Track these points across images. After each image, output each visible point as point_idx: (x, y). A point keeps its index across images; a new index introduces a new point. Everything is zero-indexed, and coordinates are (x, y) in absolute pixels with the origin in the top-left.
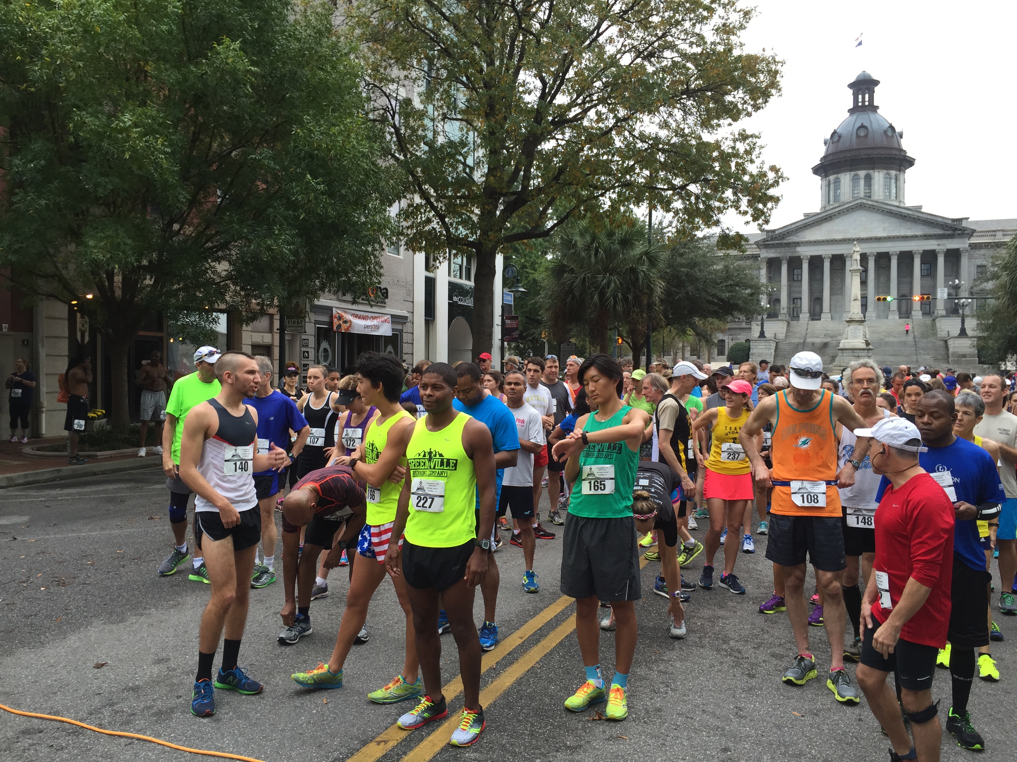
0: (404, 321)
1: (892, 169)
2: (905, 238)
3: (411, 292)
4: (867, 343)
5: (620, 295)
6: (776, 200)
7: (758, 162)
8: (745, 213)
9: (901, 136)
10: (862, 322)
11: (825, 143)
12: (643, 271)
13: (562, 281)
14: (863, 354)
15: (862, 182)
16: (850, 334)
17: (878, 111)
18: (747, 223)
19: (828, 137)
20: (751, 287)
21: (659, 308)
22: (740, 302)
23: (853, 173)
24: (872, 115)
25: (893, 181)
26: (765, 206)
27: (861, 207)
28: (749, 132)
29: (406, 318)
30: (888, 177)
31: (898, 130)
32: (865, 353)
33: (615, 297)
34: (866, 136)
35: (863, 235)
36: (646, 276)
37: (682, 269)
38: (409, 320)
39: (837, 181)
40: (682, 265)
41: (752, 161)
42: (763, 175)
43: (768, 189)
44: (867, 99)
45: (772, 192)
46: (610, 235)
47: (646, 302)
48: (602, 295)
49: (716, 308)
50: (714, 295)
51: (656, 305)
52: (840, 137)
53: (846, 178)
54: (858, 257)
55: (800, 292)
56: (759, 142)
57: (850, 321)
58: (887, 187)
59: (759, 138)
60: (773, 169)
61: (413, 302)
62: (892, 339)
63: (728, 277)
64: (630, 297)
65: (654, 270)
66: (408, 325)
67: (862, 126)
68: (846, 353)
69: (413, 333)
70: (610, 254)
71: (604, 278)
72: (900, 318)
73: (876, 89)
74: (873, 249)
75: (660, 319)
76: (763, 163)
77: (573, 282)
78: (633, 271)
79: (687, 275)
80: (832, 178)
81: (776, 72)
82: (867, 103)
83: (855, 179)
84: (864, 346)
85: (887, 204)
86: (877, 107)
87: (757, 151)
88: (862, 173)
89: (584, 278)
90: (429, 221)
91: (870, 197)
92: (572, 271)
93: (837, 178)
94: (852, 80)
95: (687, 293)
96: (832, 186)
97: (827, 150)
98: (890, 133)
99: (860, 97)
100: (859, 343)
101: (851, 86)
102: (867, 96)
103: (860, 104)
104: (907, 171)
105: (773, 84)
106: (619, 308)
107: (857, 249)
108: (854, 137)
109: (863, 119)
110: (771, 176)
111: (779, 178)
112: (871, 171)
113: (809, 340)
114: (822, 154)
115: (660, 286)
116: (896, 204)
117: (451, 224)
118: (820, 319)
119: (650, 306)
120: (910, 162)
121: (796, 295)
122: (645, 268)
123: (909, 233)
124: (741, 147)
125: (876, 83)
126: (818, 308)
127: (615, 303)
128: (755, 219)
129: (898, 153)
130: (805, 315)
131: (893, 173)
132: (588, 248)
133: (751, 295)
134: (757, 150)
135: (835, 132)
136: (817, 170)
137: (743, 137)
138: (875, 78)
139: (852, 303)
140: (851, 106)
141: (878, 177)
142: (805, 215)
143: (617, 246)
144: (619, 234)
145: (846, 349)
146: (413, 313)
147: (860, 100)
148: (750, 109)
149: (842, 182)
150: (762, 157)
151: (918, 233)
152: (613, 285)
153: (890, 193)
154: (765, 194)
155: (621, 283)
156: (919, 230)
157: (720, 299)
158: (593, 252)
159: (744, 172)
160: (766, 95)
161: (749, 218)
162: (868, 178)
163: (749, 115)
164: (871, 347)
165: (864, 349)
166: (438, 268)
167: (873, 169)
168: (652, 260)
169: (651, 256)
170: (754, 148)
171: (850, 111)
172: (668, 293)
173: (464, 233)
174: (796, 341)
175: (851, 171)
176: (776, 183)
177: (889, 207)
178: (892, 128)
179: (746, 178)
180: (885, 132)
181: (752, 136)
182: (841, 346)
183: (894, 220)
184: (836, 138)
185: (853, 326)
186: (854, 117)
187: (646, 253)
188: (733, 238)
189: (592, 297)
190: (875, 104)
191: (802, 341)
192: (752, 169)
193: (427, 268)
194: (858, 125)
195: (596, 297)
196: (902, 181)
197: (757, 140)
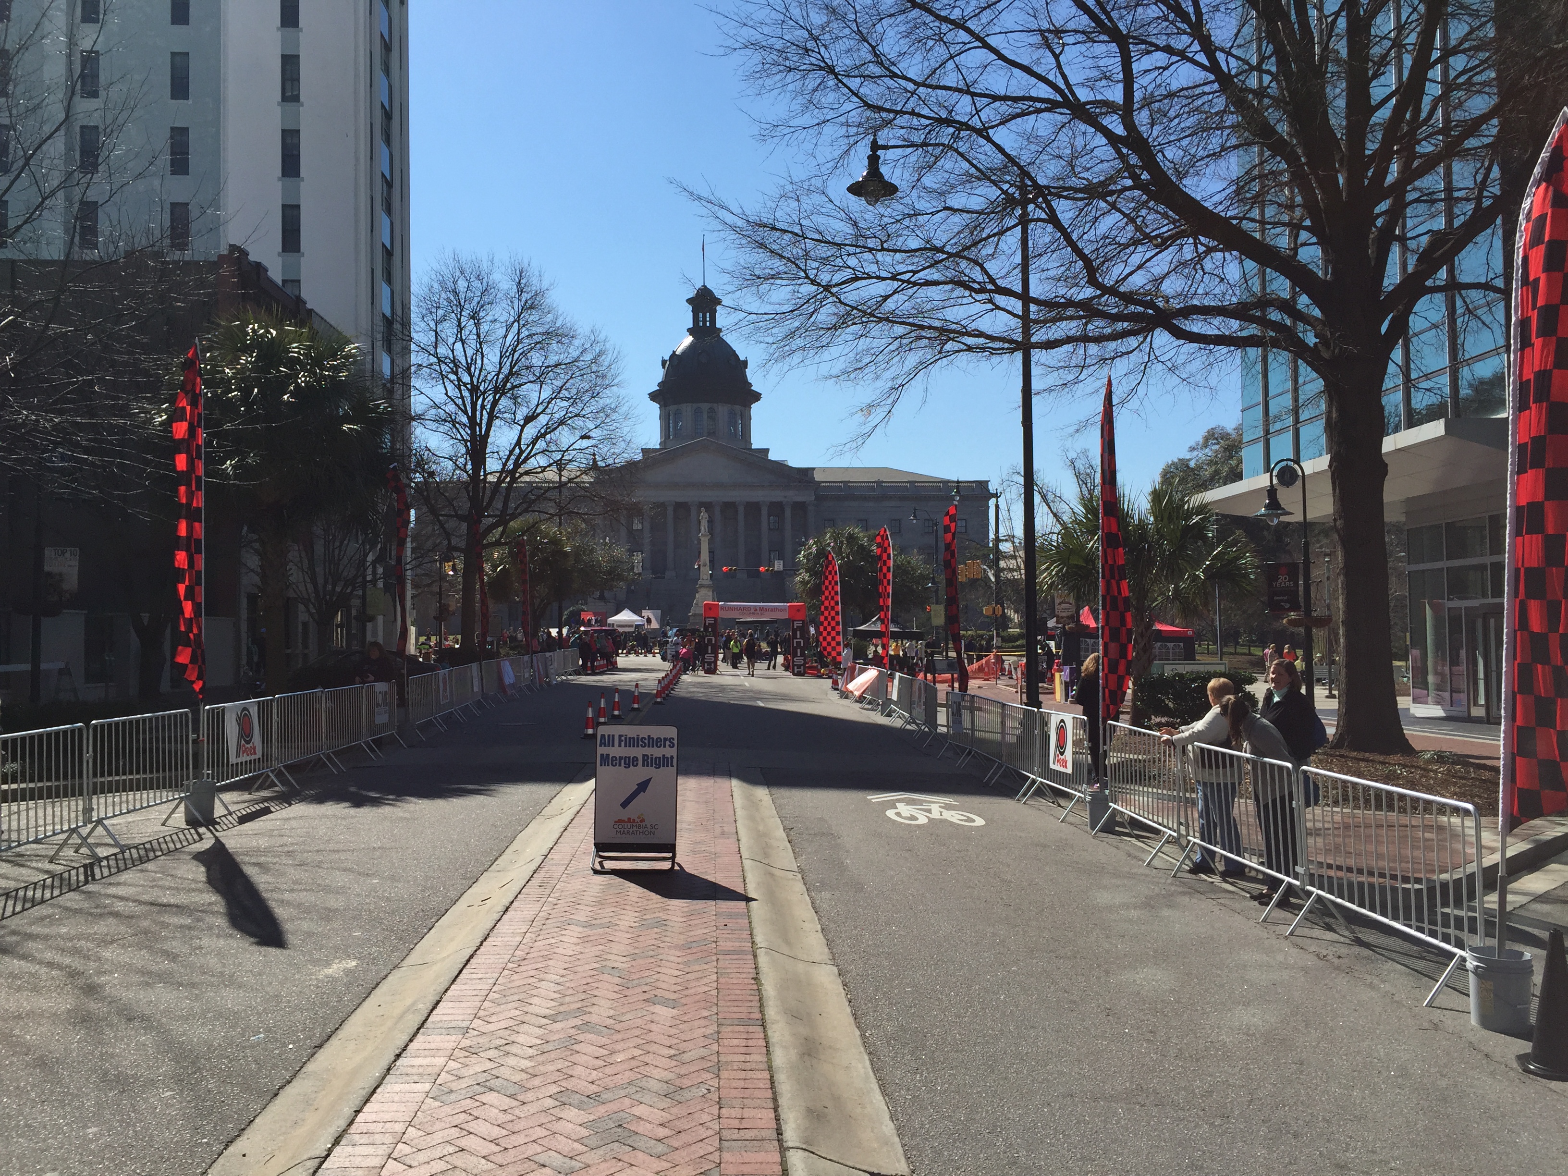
1: (736, 404)
2: (751, 486)
9: (745, 364)
11: (664, 366)
15: (705, 416)
17: (722, 335)
19: (667, 358)
23: (695, 405)
24: (714, 339)
25: (738, 416)
27: (705, 449)
30: (731, 411)
34: (709, 364)
35: (709, 480)
39: (677, 414)
44: (708, 319)
52: (679, 360)
53: (687, 409)
55: (642, 544)
58: (733, 424)
67: (704, 351)
73: (718, 308)
80: (673, 408)
82: (708, 324)
83: (698, 412)
85: (732, 448)
86: (719, 330)
88: (705, 406)
91: (714, 434)
93: (679, 409)
96: (672, 415)
97: (667, 375)
98: (733, 362)
99: (701, 315)
101: (689, 301)
102: (708, 315)
103: (701, 324)
104: (753, 406)
108: (695, 363)
109: (704, 342)
112: (715, 405)
113: (653, 602)
114: (660, 379)
116: (743, 445)
120: (757, 397)
123: (756, 482)
125: (718, 301)
126: (660, 562)
129: (743, 385)
130: (647, 573)
131: (738, 408)
135: (673, 355)
140: (691, 325)
141: (723, 410)
142: (645, 451)
147: (701, 319)
149: (683, 413)
151: (765, 483)
153: (736, 429)
156: (764, 480)
162: (712, 413)
167: (717, 402)
171: (690, 332)
175: (693, 402)
177: (735, 452)
178: (735, 355)
180: (729, 360)
183: (740, 466)
184: (675, 362)
186: (695, 338)
190: (718, 325)
194: (699, 349)
196: (747, 416)
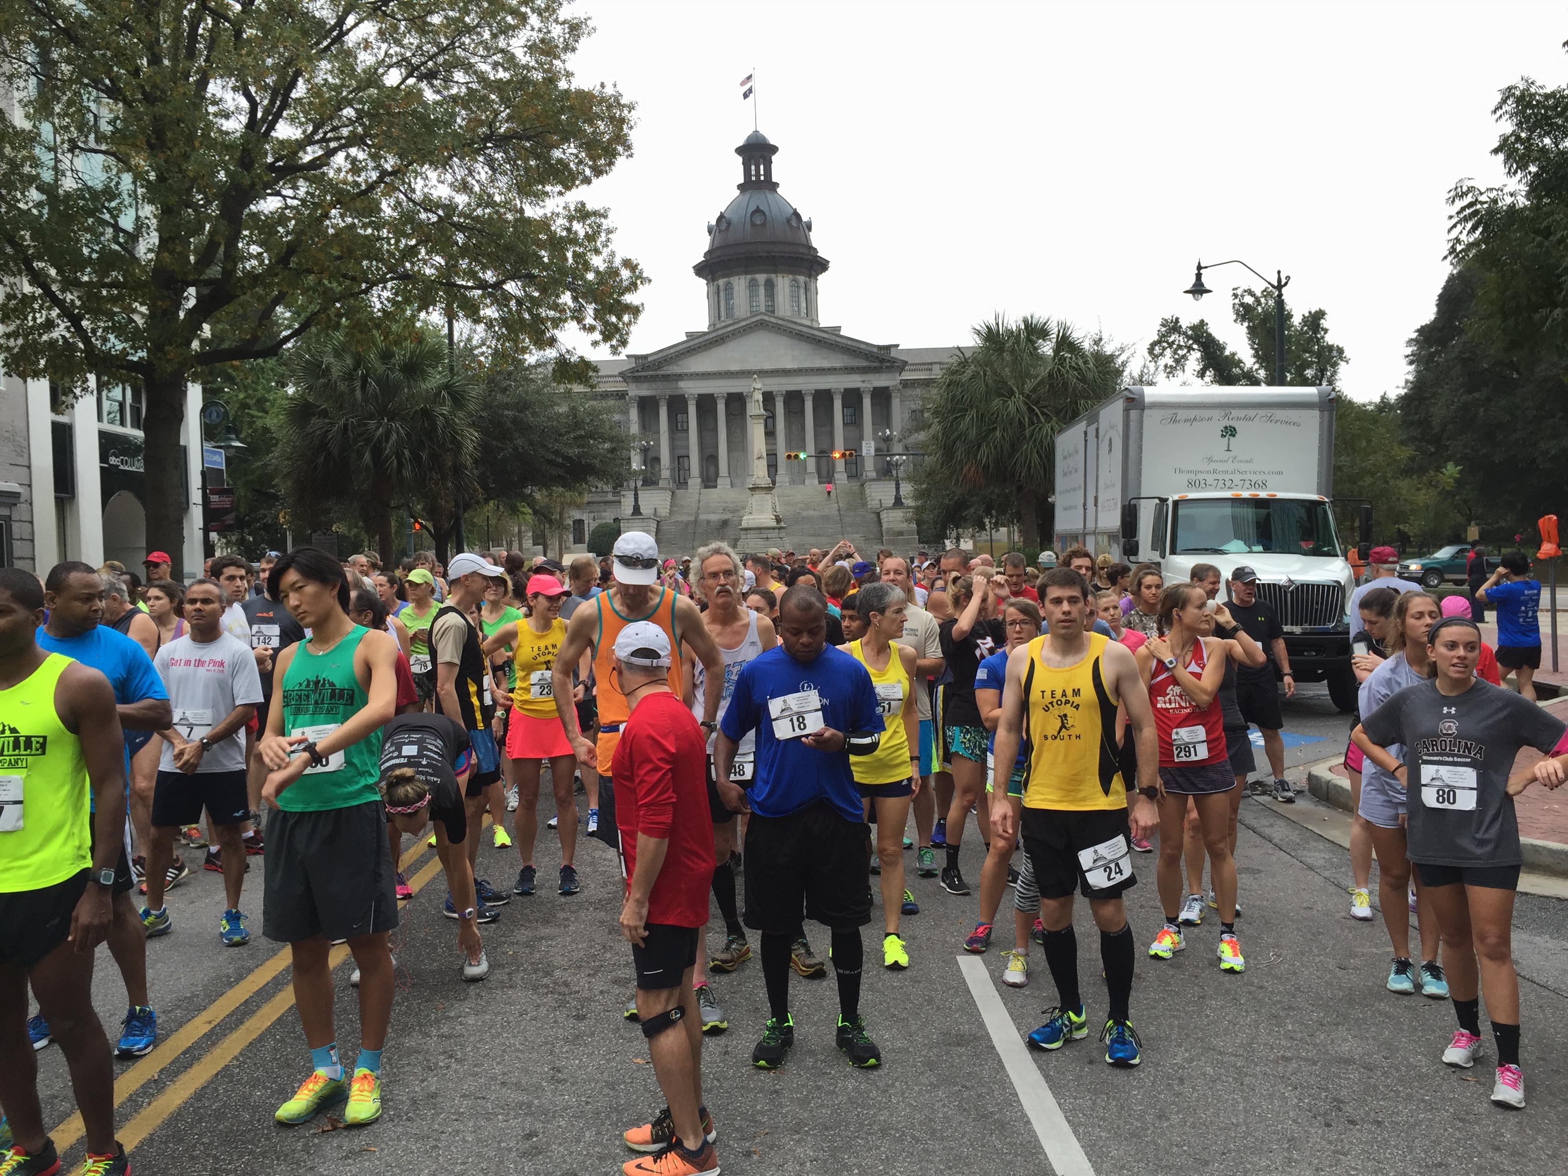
0: (12, 501)
1: (800, 274)
2: (821, 371)
3: (25, 449)
4: (778, 520)
5: (406, 452)
6: (635, 311)
7: (605, 252)
8: (592, 329)
9: (809, 226)
10: (769, 489)
11: (710, 231)
12: (443, 415)
13: (309, 430)
14: (773, 535)
15: (762, 290)
16: (754, 507)
17: (779, 190)
18: (595, 344)
20: (611, 439)
21: (471, 472)
22: (596, 462)
23: (749, 277)
24: (770, 196)
25: (802, 291)
26: (619, 318)
27: (762, 325)
28: (589, 207)
29: (17, 495)
30: (795, 285)
31: (805, 219)
32: (774, 534)
33: (399, 456)
34: (764, 225)
35: (767, 366)
36: (448, 422)
37: (506, 412)
38: (22, 499)
39: (729, 288)
40: (506, 406)
41: (597, 252)
42: (613, 272)
43: (623, 294)
44: (762, 172)
45: (629, 298)
46: (386, 356)
47: (450, 464)
48: (377, 452)
49: (561, 472)
50: (557, 453)
51: (466, 469)
52: (729, 223)
53: (740, 283)
54: (761, 398)
55: (687, 447)
56: (606, 223)
57: (755, 489)
58: (796, 299)
59: (606, 217)
60: (627, 263)
61: (29, 467)
62: (811, 513)
63: (577, 425)
64: (424, 456)
65: (461, 414)
66: (23, 507)
67: (758, 211)
68: (751, 535)
69: (32, 522)
70: (388, 388)
71: (380, 425)
72: (820, 483)
73: (774, 158)
74: (780, 385)
75: (475, 490)
76: (613, 254)
77: (327, 431)
78: (426, 414)
79: (515, 421)
80: (721, 282)
81: (622, 120)
82: (762, 178)
83: (753, 286)
84: (773, 524)
85: (796, 323)
86: (776, 185)
87: (603, 237)
88: (761, 278)
89: (345, 425)
90: (49, 325)
91: (773, 312)
92: (324, 414)
93: (729, 283)
94: (741, 144)
95: (515, 449)
96: (722, 294)
97: (713, 242)
98: (794, 224)
99: (753, 167)
100: (766, 519)
101: (740, 151)
102: (762, 167)
103: (753, 178)
104: (820, 277)
105: (621, 139)
106: (407, 473)
107: (758, 385)
108: (748, 225)
109: (758, 200)
110: (625, 274)
111: (638, 278)
112: (773, 276)
113: (702, 517)
114: (706, 248)
115: (471, 438)
116: (808, 323)
117: (94, 331)
118: (716, 487)
119: (458, 470)
120: (822, 265)
121: (682, 452)
122: (445, 410)
123: (826, 364)
124: (580, 229)
125: (774, 149)
126: (712, 469)
127: (400, 465)
128: (607, 338)
129: (805, 251)
130: (695, 481)
131: (801, 279)
132: (349, 377)
133: (612, 450)
134: (603, 235)
135: (721, 217)
136: (700, 270)
137: (582, 213)
138: (772, 141)
139: (756, 462)
140: (741, 180)
141: (783, 283)
142: (688, 334)
143: (398, 375)
144: (400, 356)
145: (751, 529)
146: (30, 486)
147: (753, 173)
148: (588, 172)
149: (736, 288)
150: (612, 246)
151: (838, 365)
152: (394, 437)
153: (799, 307)
154: (618, 302)
155: (408, 434)
156: (837, 361)
157: (567, 458)
158: (358, 384)
159: (587, 267)
160: (611, 155)
161: (597, 336)
162: (770, 286)
163: (587, 181)
164: (782, 524)
165: (774, 528)
166: (73, 407)
167: (776, 272)
168: (458, 399)
169: (456, 392)
170: (599, 233)
171: (740, 187)
172: (485, 448)
173: (120, 347)
174: (685, 518)
175: (746, 273)
176: (633, 287)
177: (798, 328)
178: (796, 214)
179: (590, 276)
180: (789, 221)
181: (595, 213)
182: (744, 524)
183: (805, 346)
184: (724, 226)
185: (758, 497)
186: (747, 196)
187: (447, 387)
188: (576, 365)
189: (361, 456)
190: (774, 180)
191: (693, 518)
192: (597, 262)
193: (56, 405)
194: (752, 208)
195: (367, 456)
196: (813, 290)
197: (602, 220)
